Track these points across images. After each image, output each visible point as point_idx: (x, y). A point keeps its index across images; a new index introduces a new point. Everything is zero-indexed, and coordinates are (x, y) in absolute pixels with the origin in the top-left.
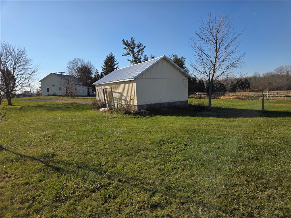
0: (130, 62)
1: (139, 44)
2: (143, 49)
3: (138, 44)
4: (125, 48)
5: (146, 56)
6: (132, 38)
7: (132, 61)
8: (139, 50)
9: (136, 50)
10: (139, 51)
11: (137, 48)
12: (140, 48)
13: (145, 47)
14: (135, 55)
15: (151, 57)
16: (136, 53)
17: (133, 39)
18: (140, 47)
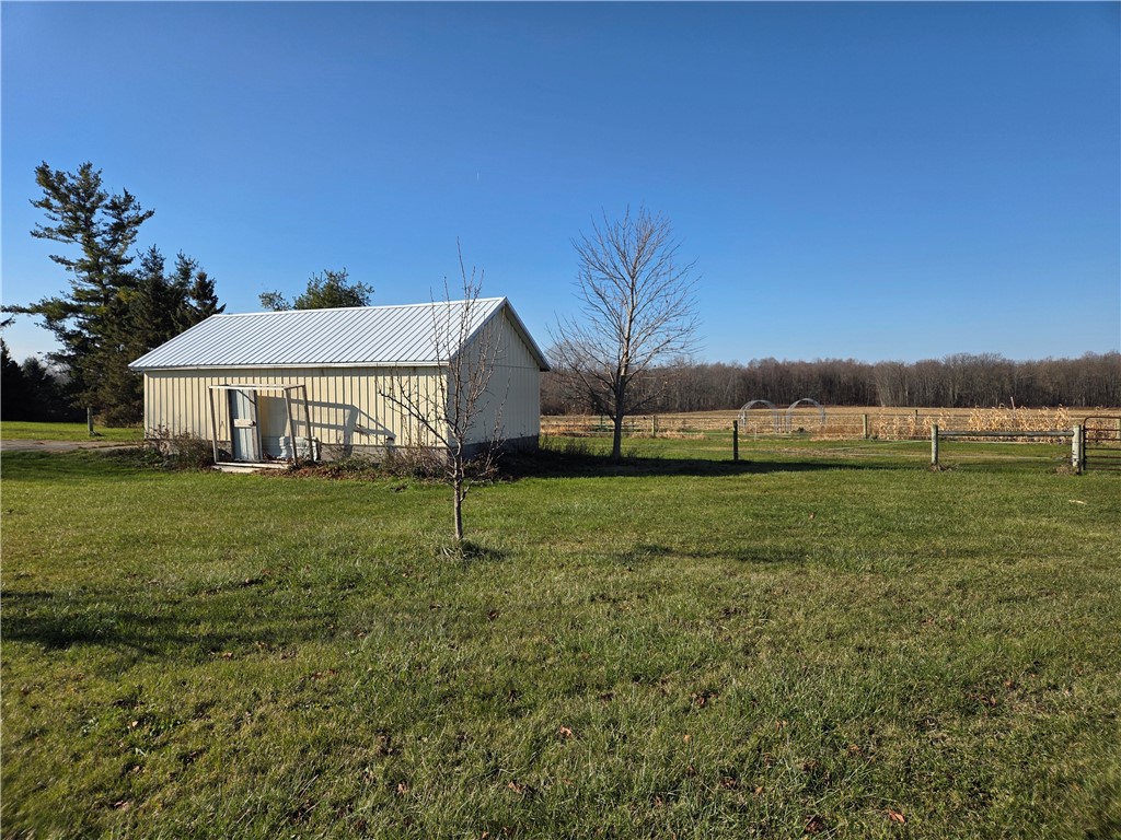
0: (67, 269)
1: (122, 200)
2: (139, 221)
3: (115, 197)
4: (47, 205)
5: (153, 251)
6: (90, 165)
7: (83, 266)
8: (115, 221)
9: (102, 219)
10: (119, 228)
11: (111, 212)
12: (125, 214)
13: (150, 214)
14: (98, 240)
15: (178, 261)
16: (104, 232)
17: (94, 170)
18: (126, 210)
